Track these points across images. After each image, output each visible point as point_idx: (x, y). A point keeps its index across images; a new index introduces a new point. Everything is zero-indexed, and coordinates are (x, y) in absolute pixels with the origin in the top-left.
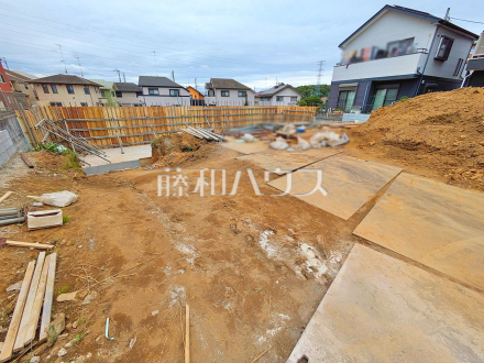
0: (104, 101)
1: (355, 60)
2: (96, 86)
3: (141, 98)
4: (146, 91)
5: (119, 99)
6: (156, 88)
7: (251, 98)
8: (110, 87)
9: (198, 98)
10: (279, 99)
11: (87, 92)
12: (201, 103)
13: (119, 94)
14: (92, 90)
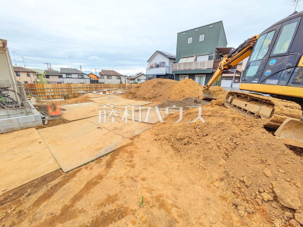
0: (38, 80)
1: (152, 67)
2: (34, 72)
3: (61, 79)
4: (64, 76)
5: (48, 80)
6: (71, 74)
7: (123, 80)
8: (42, 73)
9: (96, 79)
10: (138, 80)
11: (28, 76)
12: (97, 82)
13: (47, 76)
14: (31, 74)
